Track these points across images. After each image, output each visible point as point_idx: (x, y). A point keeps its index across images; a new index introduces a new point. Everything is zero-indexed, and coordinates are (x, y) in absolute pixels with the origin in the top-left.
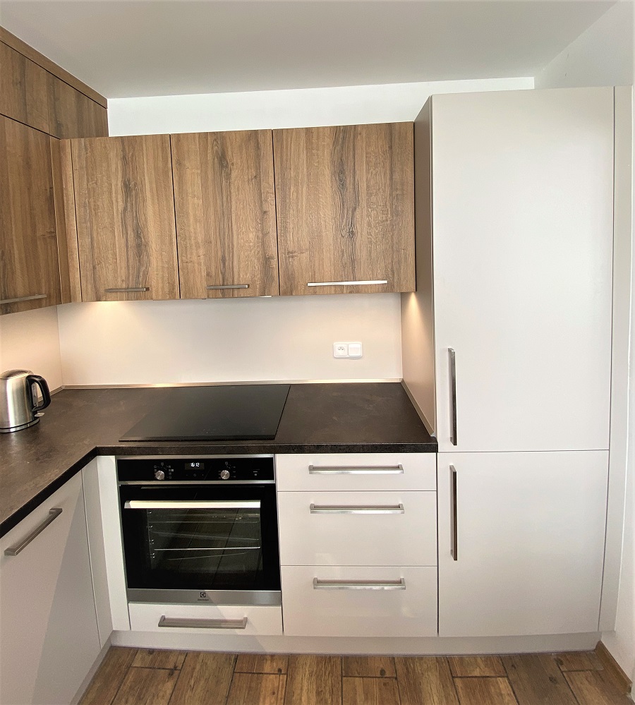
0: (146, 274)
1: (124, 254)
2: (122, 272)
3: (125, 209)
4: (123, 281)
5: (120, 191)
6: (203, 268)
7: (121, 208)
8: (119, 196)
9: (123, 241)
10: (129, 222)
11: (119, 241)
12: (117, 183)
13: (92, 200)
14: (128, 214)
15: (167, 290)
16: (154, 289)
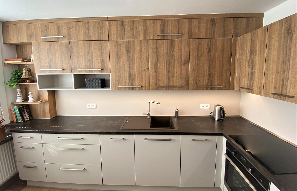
0: (253, 83)
1: (248, 75)
2: (246, 82)
3: (250, 59)
4: (246, 85)
5: (249, 53)
6: (273, 84)
7: (249, 59)
8: (249, 55)
9: (248, 71)
10: (250, 64)
11: (247, 71)
12: (249, 50)
13: (241, 57)
14: (250, 61)
15: (259, 91)
16: (255, 90)
